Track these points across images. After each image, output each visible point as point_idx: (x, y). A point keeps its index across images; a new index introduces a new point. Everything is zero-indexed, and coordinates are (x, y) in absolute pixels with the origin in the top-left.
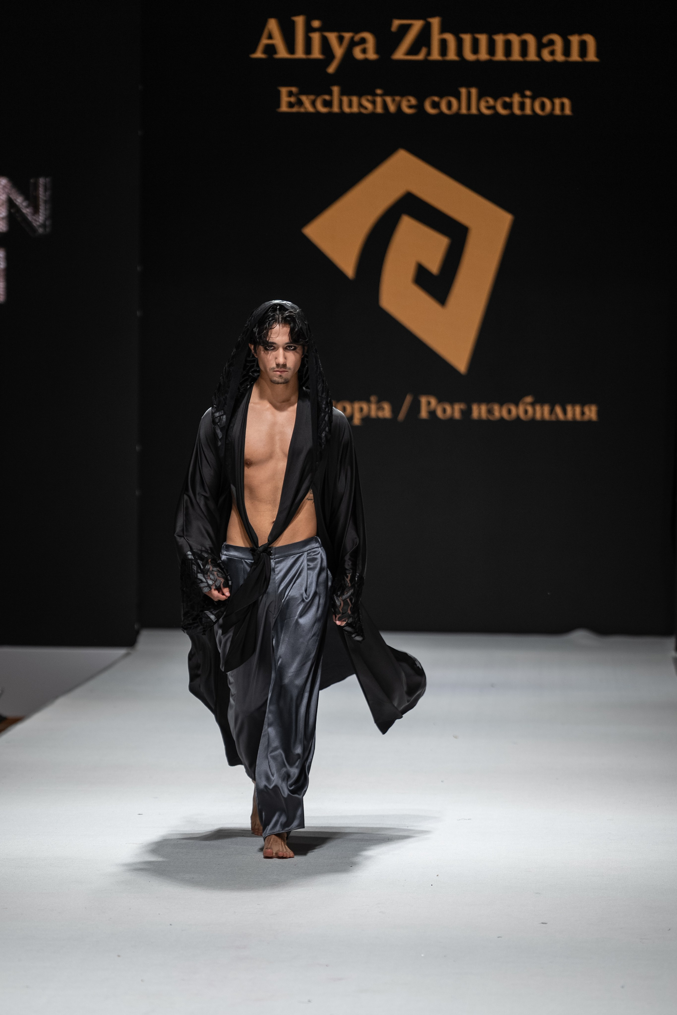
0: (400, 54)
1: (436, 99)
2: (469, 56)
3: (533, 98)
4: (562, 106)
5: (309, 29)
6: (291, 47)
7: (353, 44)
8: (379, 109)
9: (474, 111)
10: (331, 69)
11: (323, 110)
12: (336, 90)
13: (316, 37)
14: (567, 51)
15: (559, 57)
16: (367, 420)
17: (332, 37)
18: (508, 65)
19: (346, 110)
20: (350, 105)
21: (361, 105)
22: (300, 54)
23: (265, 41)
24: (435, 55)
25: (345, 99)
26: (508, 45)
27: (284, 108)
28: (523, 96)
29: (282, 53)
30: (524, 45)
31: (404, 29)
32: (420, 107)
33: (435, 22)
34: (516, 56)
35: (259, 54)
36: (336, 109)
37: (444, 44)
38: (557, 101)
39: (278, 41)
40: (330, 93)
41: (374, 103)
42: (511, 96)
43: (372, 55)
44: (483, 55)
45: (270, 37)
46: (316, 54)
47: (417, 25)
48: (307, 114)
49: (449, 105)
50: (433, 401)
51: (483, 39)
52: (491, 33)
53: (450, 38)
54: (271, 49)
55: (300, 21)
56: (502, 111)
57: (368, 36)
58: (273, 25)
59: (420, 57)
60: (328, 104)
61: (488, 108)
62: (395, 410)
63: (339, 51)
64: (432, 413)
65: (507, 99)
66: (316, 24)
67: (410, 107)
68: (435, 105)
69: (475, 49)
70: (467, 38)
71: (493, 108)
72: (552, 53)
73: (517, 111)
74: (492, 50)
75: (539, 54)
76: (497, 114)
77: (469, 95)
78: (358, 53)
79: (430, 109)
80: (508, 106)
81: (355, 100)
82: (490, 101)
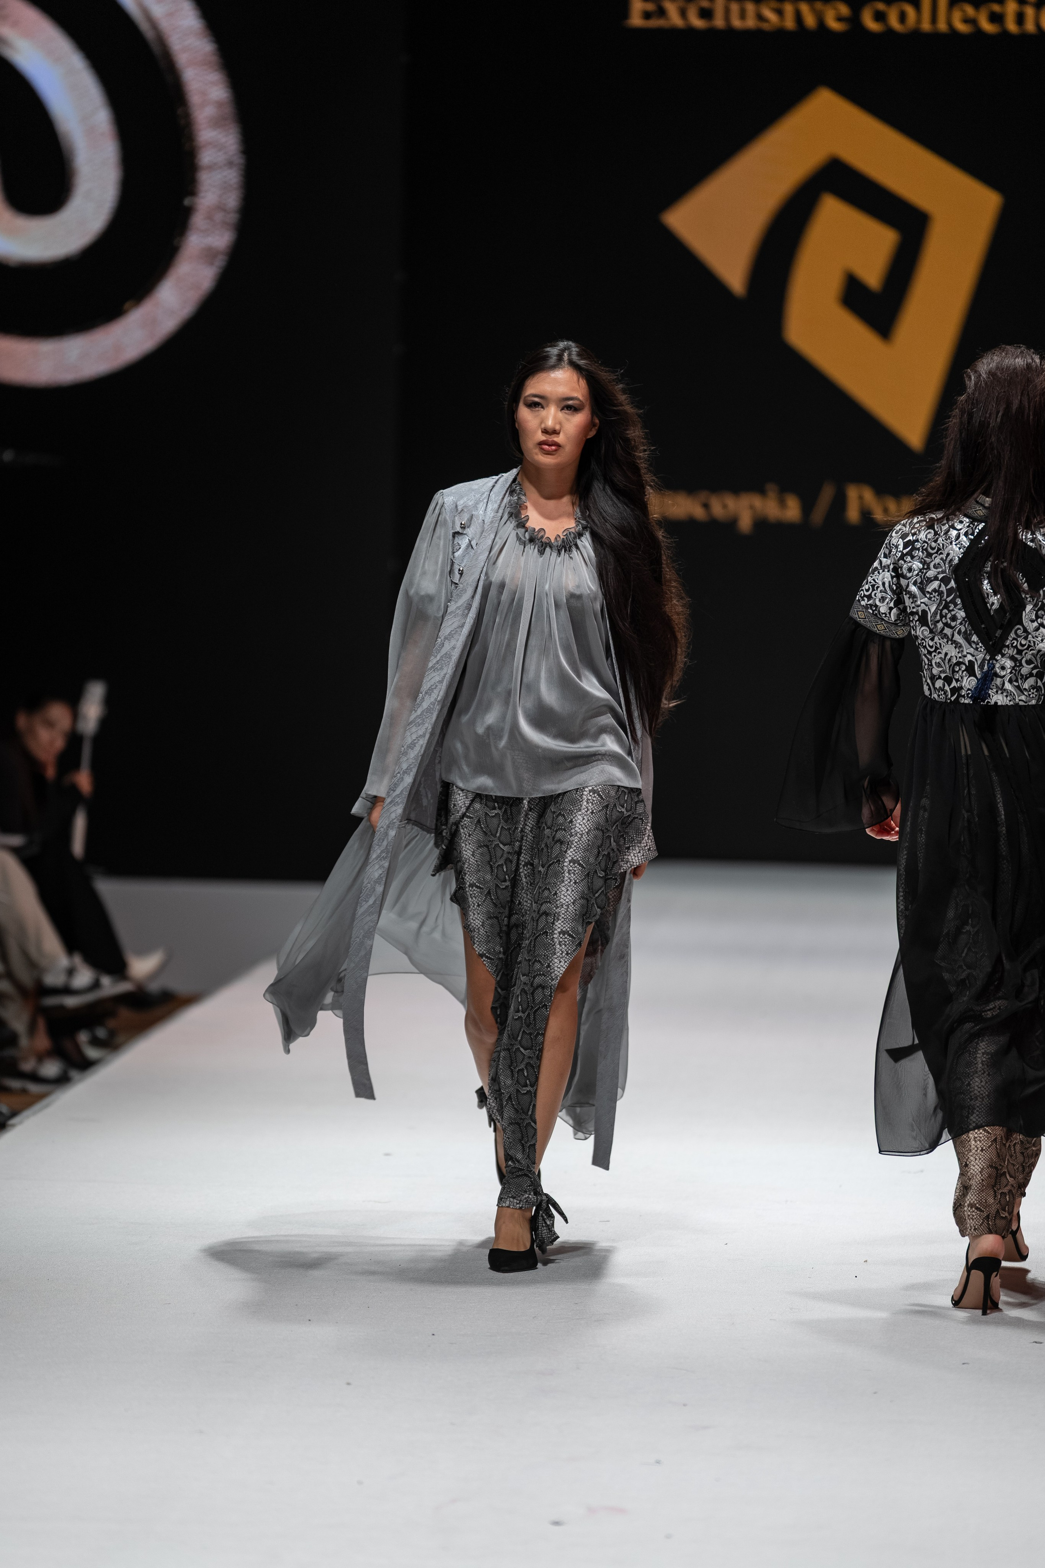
1: (881, 7)
3: (1038, 6)
8: (789, 23)
9: (942, 26)
11: (698, 23)
16: (761, 524)
19: (737, 23)
20: (743, 15)
21: (760, 17)
25: (735, 7)
27: (636, 20)
28: (1022, 2)
32: (854, 20)
36: (719, 22)
41: (780, 12)
42: (1002, 3)
48: (674, 32)
49: (903, 17)
50: (868, 495)
56: (988, 27)
60: (706, 14)
61: (966, 21)
62: (807, 508)
64: (866, 514)
65: (996, 8)
67: (840, 19)
68: (880, 17)
71: (974, 22)
73: (1011, 26)
76: (979, 32)
77: (935, 3)
79: (871, 24)
80: (997, 18)
81: (750, 9)
82: (969, 10)
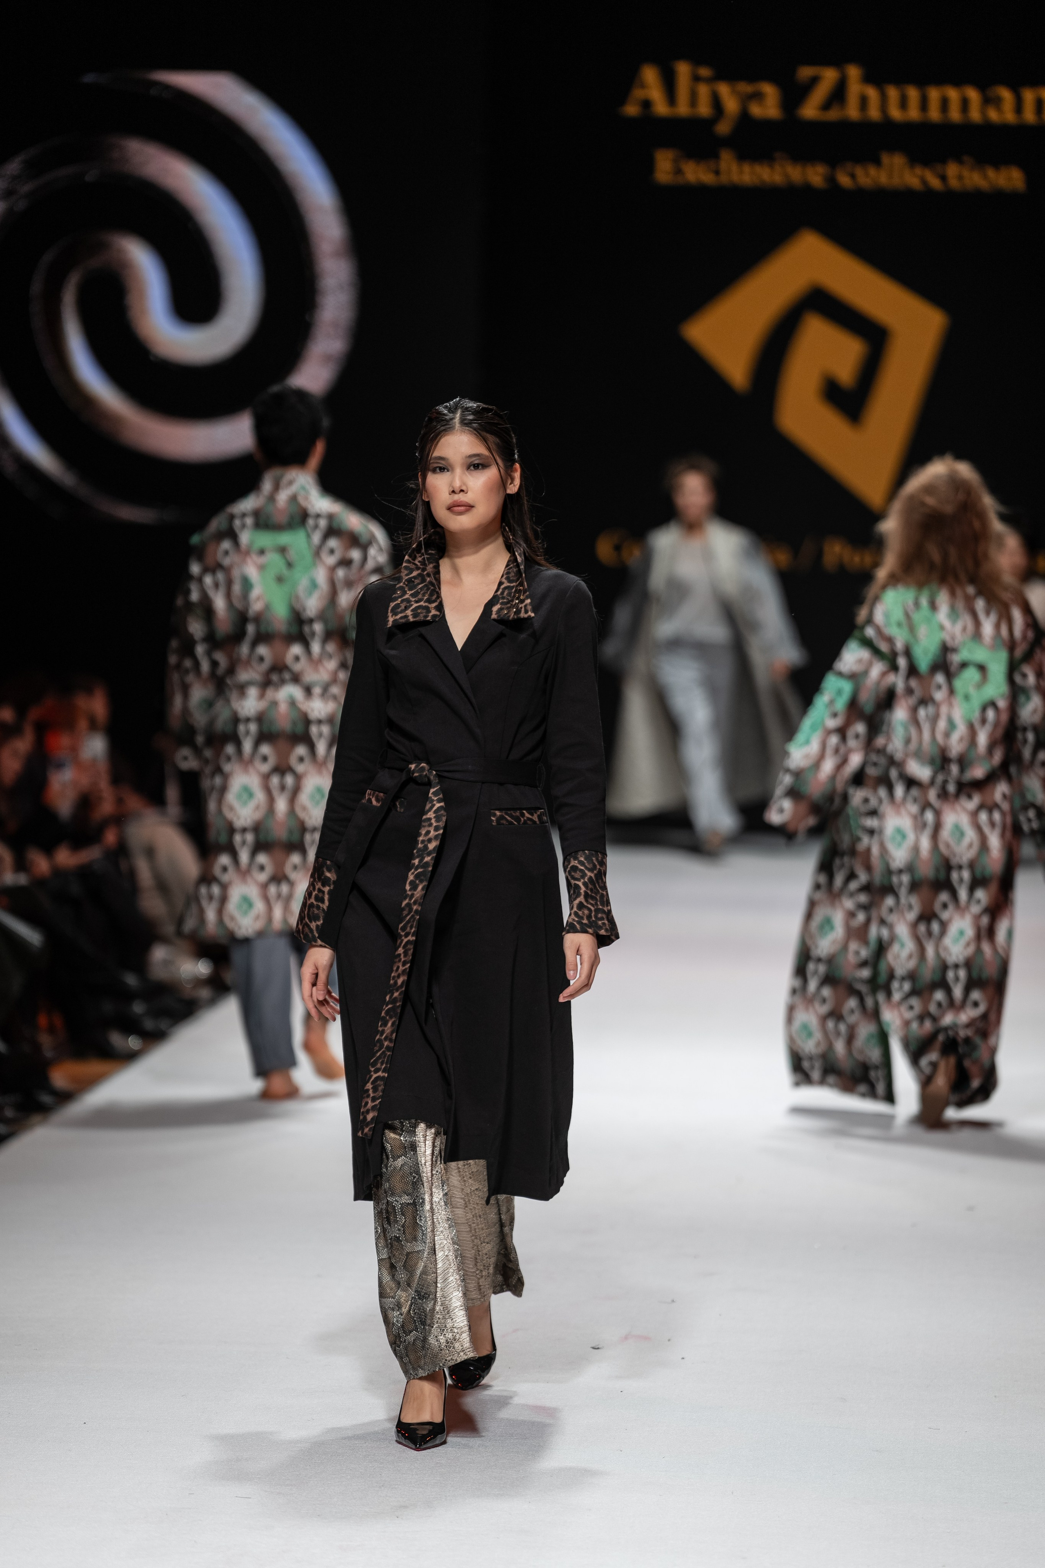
0: (810, 110)
1: (852, 166)
2: (896, 113)
3: (974, 168)
4: (1012, 179)
5: (696, 79)
6: (672, 100)
7: (750, 97)
8: (779, 179)
9: (898, 182)
10: (723, 128)
11: (708, 179)
12: (726, 155)
13: (703, 91)
14: (1019, 108)
15: (1009, 116)
17: (724, 89)
18: (945, 128)
20: (741, 174)
21: (754, 174)
22: (683, 109)
23: (638, 93)
24: (852, 112)
25: (736, 168)
26: (945, 104)
27: (662, 177)
28: (962, 163)
29: (661, 108)
30: (965, 104)
31: (815, 81)
32: (831, 180)
33: (854, 72)
34: (955, 115)
35: (631, 110)
36: (724, 179)
37: (864, 102)
38: (1004, 173)
39: (656, 93)
40: (718, 158)
41: (772, 171)
42: (946, 163)
43: (773, 112)
44: (914, 114)
45: (646, 88)
46: (704, 110)
47: (830, 76)
48: (689, 188)
49: (868, 176)
50: (841, 547)
51: (913, 93)
52: (923, 84)
53: (872, 93)
54: (647, 104)
55: (683, 70)
56: (935, 183)
57: (770, 91)
58: (650, 74)
59: (833, 115)
60: (717, 173)
61: (919, 179)
62: (795, 555)
63: (731, 105)
64: (840, 564)
65: (942, 168)
66: (705, 72)
68: (853, 176)
69: (903, 104)
70: (893, 93)
71: (924, 182)
72: (1000, 111)
73: (954, 183)
74: (924, 105)
75: (983, 112)
76: (928, 190)
77: (892, 163)
78: (756, 110)
79: (844, 180)
80: (943, 178)
81: (747, 168)
82: (918, 171)
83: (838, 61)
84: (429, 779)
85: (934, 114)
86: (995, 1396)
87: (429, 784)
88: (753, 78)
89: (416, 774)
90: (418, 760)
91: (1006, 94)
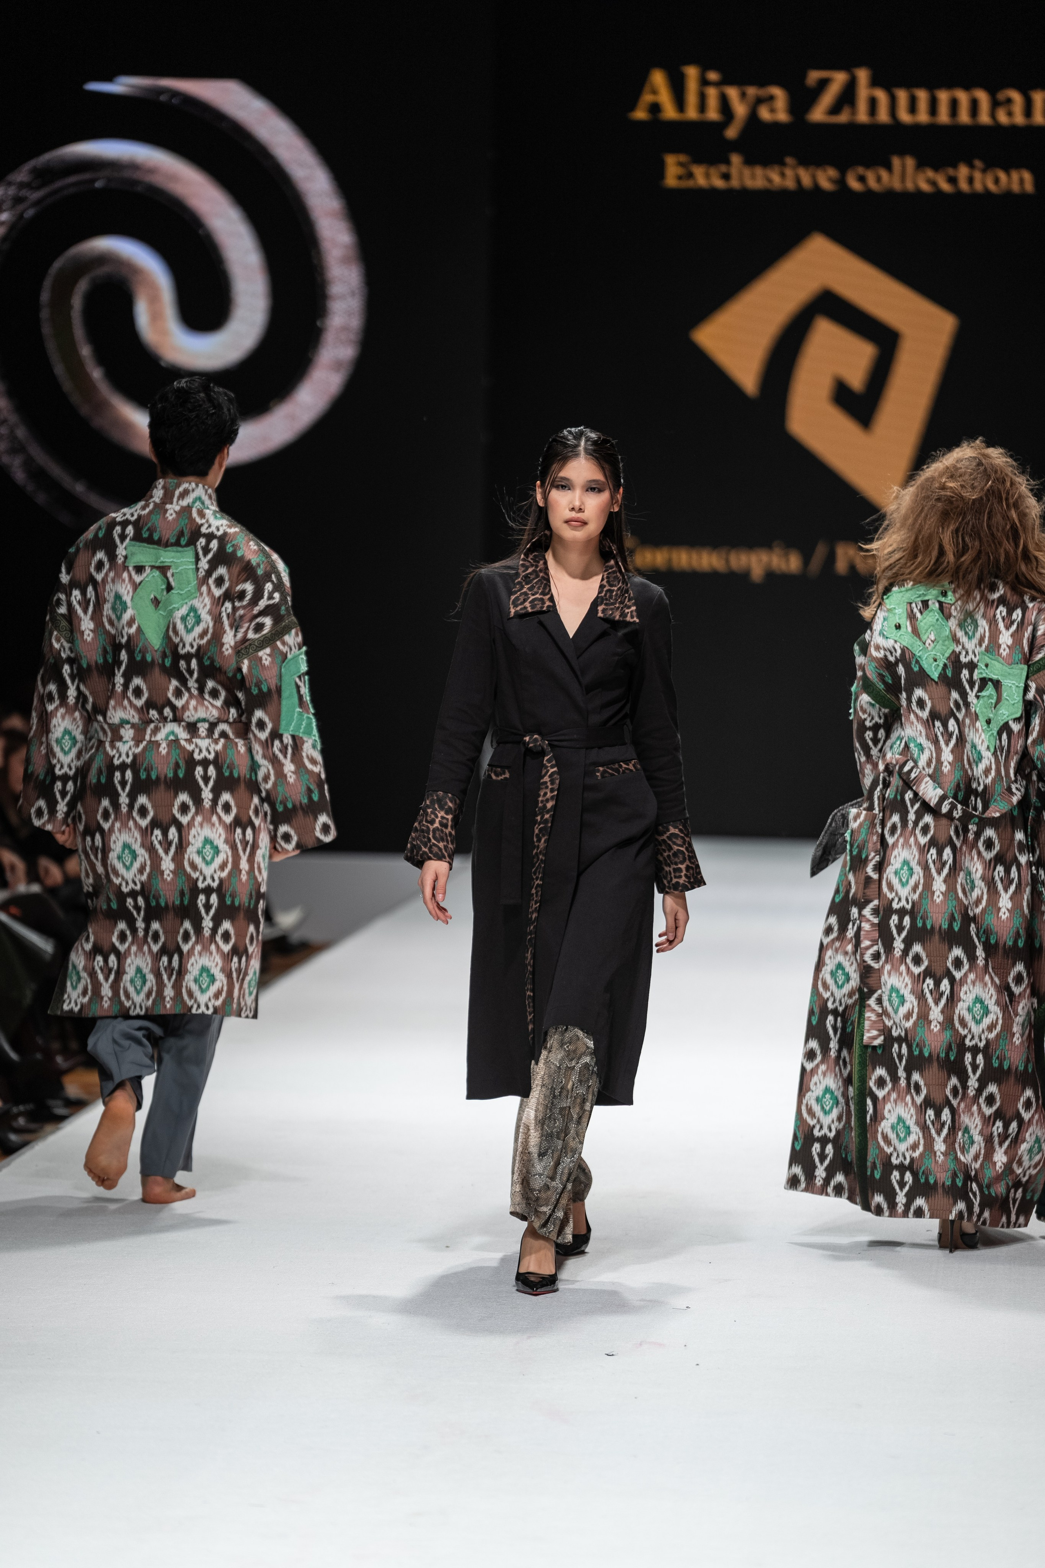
0: (818, 114)
1: (861, 170)
2: (904, 116)
3: (984, 171)
4: (1022, 181)
5: (704, 82)
6: (680, 102)
7: (759, 101)
8: (790, 184)
9: (910, 186)
10: (731, 133)
11: (719, 183)
12: (736, 159)
13: (712, 93)
14: (1028, 110)
15: (1019, 119)
16: (771, 576)
17: (733, 93)
18: (955, 130)
19: (749, 184)
20: (754, 178)
21: (766, 178)
22: (692, 113)
23: (647, 98)
24: (862, 117)
25: (747, 172)
26: (954, 105)
27: (671, 182)
28: (971, 166)
29: (670, 112)
30: (974, 107)
31: (823, 84)
32: (841, 182)
33: (863, 75)
34: (964, 117)
35: (640, 114)
36: (735, 183)
37: (873, 103)
38: (1015, 176)
39: (665, 98)
40: (728, 162)
41: (783, 175)
42: (955, 166)
43: (782, 116)
44: (923, 117)
45: (655, 92)
46: (713, 114)
47: (839, 78)
48: (700, 193)
49: (879, 179)
50: (852, 551)
51: (922, 95)
52: (932, 87)
53: (881, 96)
54: (655, 108)
55: (692, 73)
56: (945, 186)
57: (778, 92)
58: (658, 78)
59: (843, 118)
60: (726, 177)
61: (929, 182)
62: (806, 560)
63: (740, 110)
64: (852, 568)
65: (951, 171)
66: (713, 76)
67: (829, 181)
68: (862, 179)
69: (913, 108)
70: (902, 95)
71: (934, 183)
72: (1010, 114)
73: (964, 186)
74: (933, 109)
75: (993, 115)
76: (939, 193)
77: (904, 167)
78: (765, 114)
79: (854, 184)
80: (953, 180)
81: (759, 171)
82: (930, 173)
83: (847, 65)
84: (543, 748)
85: (944, 117)
86: (1011, 1402)
87: (543, 753)
88: (762, 83)
89: (531, 745)
90: (531, 732)
91: (1016, 96)
